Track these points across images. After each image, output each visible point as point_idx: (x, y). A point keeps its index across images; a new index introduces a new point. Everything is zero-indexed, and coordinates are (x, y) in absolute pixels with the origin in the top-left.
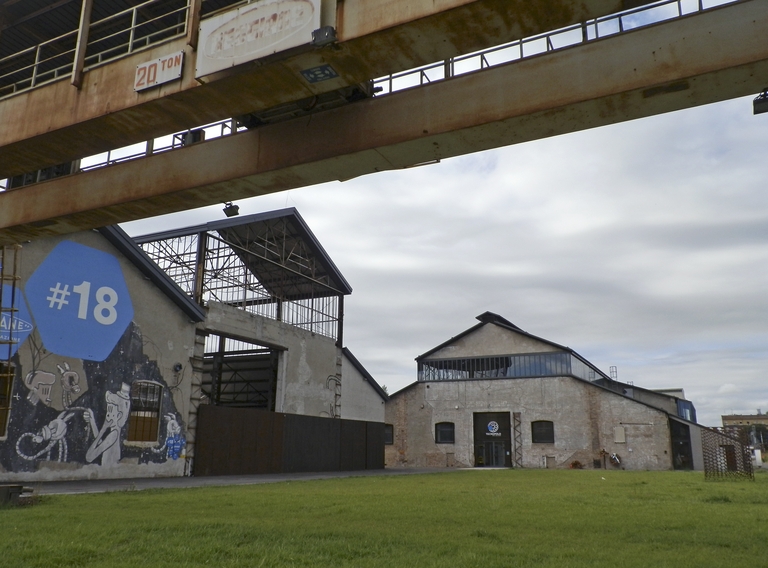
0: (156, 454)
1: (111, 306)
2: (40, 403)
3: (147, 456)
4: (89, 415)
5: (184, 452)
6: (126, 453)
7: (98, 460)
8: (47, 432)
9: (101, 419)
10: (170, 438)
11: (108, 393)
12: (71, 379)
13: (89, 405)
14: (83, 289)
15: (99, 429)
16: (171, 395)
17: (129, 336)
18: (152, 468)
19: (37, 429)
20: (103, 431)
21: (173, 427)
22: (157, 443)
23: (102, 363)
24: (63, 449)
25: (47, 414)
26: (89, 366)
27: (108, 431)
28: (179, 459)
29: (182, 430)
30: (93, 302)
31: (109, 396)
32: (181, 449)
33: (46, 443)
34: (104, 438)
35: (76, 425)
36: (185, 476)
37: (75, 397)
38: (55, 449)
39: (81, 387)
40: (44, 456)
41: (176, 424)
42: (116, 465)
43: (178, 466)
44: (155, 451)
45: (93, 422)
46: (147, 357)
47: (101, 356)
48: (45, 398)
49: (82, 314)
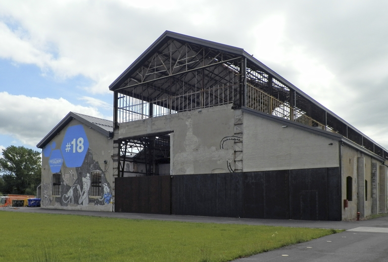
0: (101, 202)
1: (81, 145)
2: (67, 184)
3: (98, 202)
4: (78, 187)
5: (112, 200)
6: (91, 201)
7: (82, 203)
8: (69, 194)
9: (82, 188)
10: (106, 194)
11: (83, 178)
12: (73, 175)
13: (78, 183)
14: (74, 142)
15: (82, 192)
16: (104, 175)
17: (88, 154)
18: (99, 207)
19: (66, 193)
20: (83, 192)
21: (106, 189)
22: (101, 197)
23: (80, 167)
24: (73, 199)
25: (68, 188)
26: (77, 169)
27: (84, 193)
28: (110, 204)
29: (110, 190)
30: (77, 145)
31: (84, 179)
32: (110, 199)
33: (69, 197)
34: (83, 195)
35: (76, 190)
36: (113, 212)
37: (74, 181)
38: (71, 199)
39: (75, 178)
40: (68, 202)
41: (108, 188)
42: (87, 205)
43: (110, 207)
44: (100, 200)
45: (79, 189)
46: (94, 161)
47: (80, 165)
48: (67, 183)
49: (74, 151)
